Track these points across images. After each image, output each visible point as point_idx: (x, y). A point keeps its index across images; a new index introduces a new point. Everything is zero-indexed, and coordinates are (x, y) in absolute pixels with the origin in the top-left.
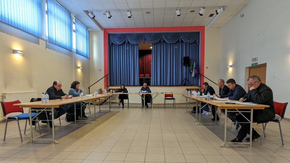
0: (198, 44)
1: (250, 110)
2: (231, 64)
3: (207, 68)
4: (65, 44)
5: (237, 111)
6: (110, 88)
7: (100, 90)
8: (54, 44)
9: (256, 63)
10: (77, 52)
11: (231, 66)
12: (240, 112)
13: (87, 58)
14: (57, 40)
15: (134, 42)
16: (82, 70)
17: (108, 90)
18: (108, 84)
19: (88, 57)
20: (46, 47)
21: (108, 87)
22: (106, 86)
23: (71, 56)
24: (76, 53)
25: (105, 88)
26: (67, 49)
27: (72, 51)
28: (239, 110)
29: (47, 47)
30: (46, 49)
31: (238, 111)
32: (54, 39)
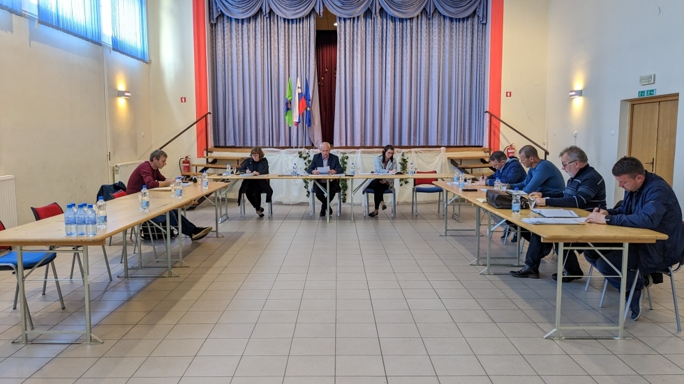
0: (484, 22)
1: (621, 245)
2: (578, 85)
3: (509, 94)
4: (83, 23)
5: (590, 246)
6: (217, 154)
7: (184, 162)
8: (53, 27)
9: (651, 91)
10: (117, 47)
11: (580, 93)
12: (596, 249)
13: (142, 60)
14: (60, 14)
15: (288, 13)
16: (130, 101)
17: (210, 160)
18: (211, 144)
19: (147, 59)
20: (31, 38)
21: (211, 152)
22: (204, 149)
23: (100, 59)
24: (114, 49)
25: (200, 155)
26: (87, 39)
27: (100, 45)
28: (596, 245)
29: (33, 36)
30: (31, 42)
31: (593, 248)
32: (54, 10)
